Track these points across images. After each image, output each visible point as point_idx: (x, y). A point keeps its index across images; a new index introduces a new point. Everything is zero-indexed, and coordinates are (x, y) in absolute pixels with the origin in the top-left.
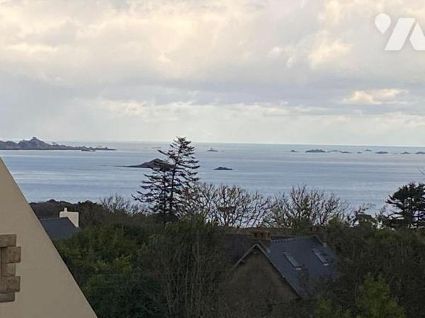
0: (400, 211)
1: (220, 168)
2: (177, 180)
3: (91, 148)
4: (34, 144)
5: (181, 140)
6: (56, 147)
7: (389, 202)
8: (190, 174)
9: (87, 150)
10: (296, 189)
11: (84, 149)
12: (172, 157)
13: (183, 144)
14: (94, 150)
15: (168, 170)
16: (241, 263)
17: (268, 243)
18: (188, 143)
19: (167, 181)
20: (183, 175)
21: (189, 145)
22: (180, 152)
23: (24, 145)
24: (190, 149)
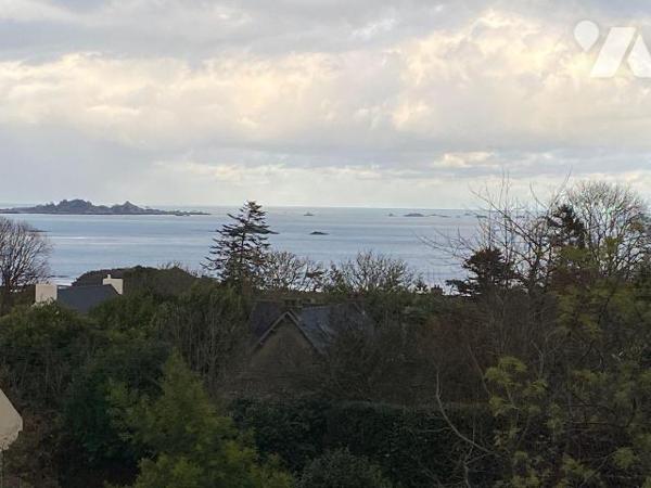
0: (475, 276)
1: (315, 233)
2: (247, 245)
3: (186, 213)
4: (127, 209)
5: (252, 204)
6: (150, 212)
7: (465, 267)
8: (260, 239)
9: (181, 214)
10: (362, 254)
11: (178, 214)
12: (243, 221)
13: (254, 209)
14: (188, 214)
15: (237, 235)
16: (272, 332)
17: (299, 311)
18: (258, 207)
19: (237, 246)
20: (253, 240)
21: (259, 210)
22: (250, 216)
23: (117, 210)
24: (260, 214)
